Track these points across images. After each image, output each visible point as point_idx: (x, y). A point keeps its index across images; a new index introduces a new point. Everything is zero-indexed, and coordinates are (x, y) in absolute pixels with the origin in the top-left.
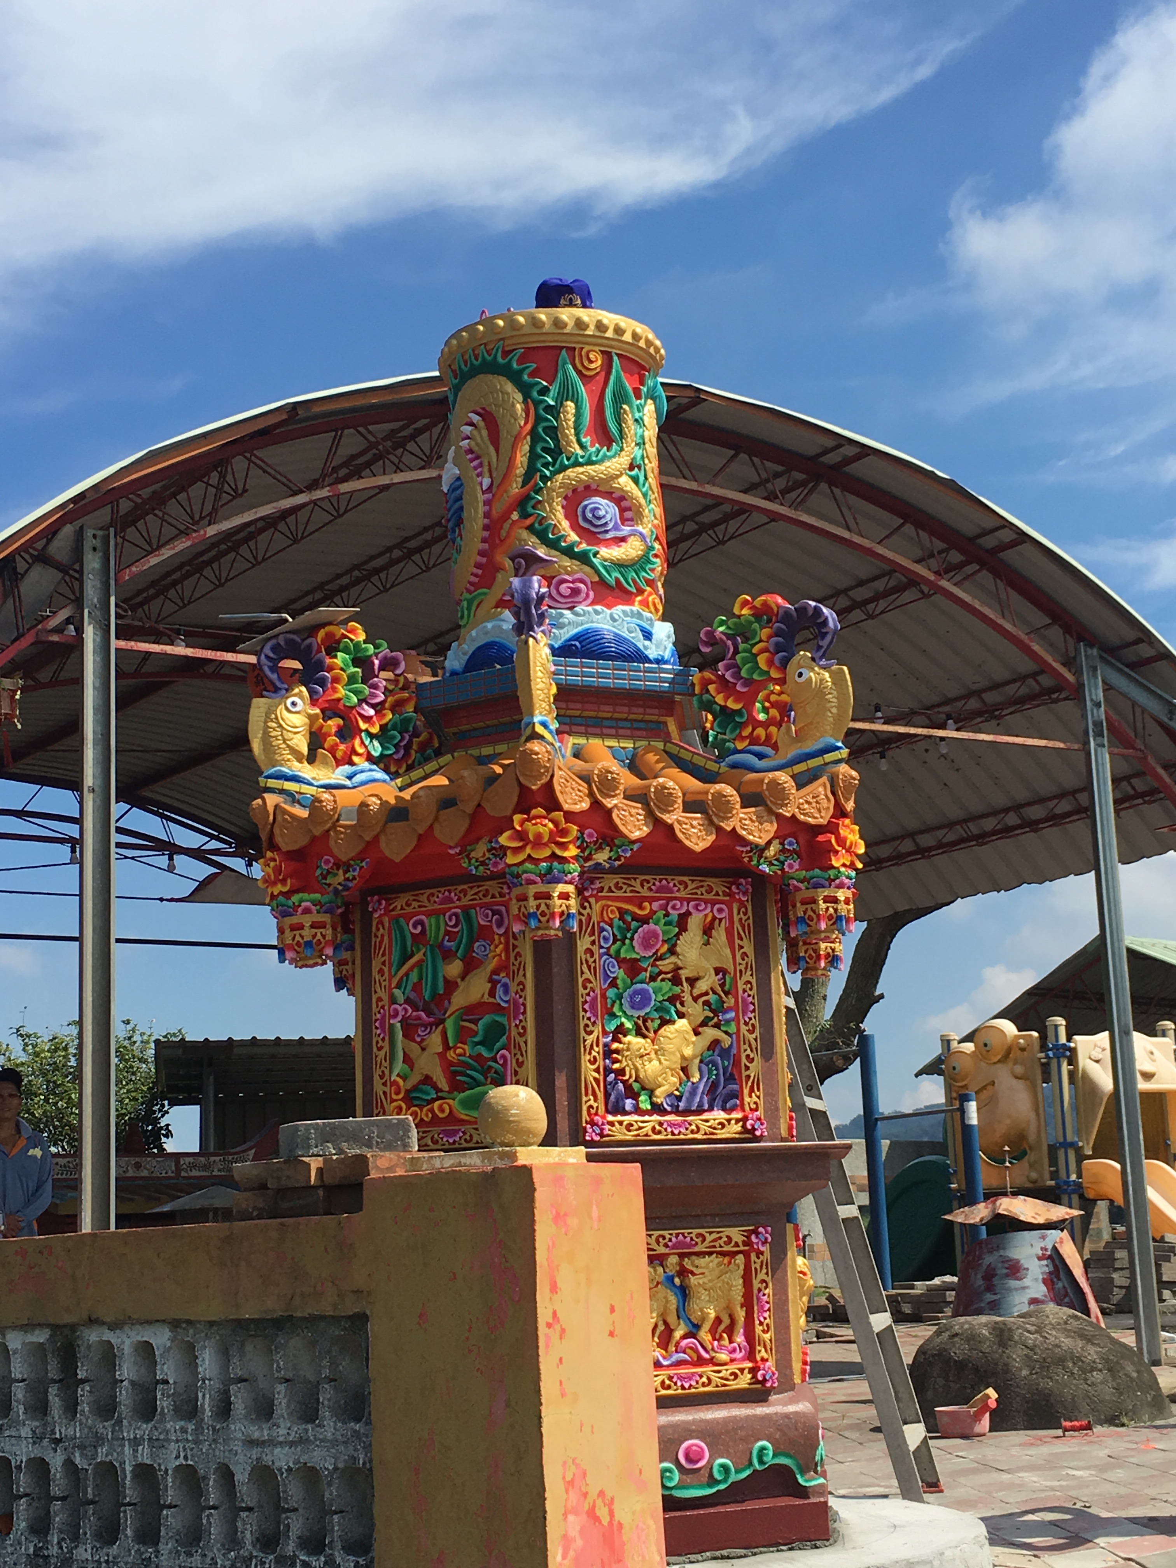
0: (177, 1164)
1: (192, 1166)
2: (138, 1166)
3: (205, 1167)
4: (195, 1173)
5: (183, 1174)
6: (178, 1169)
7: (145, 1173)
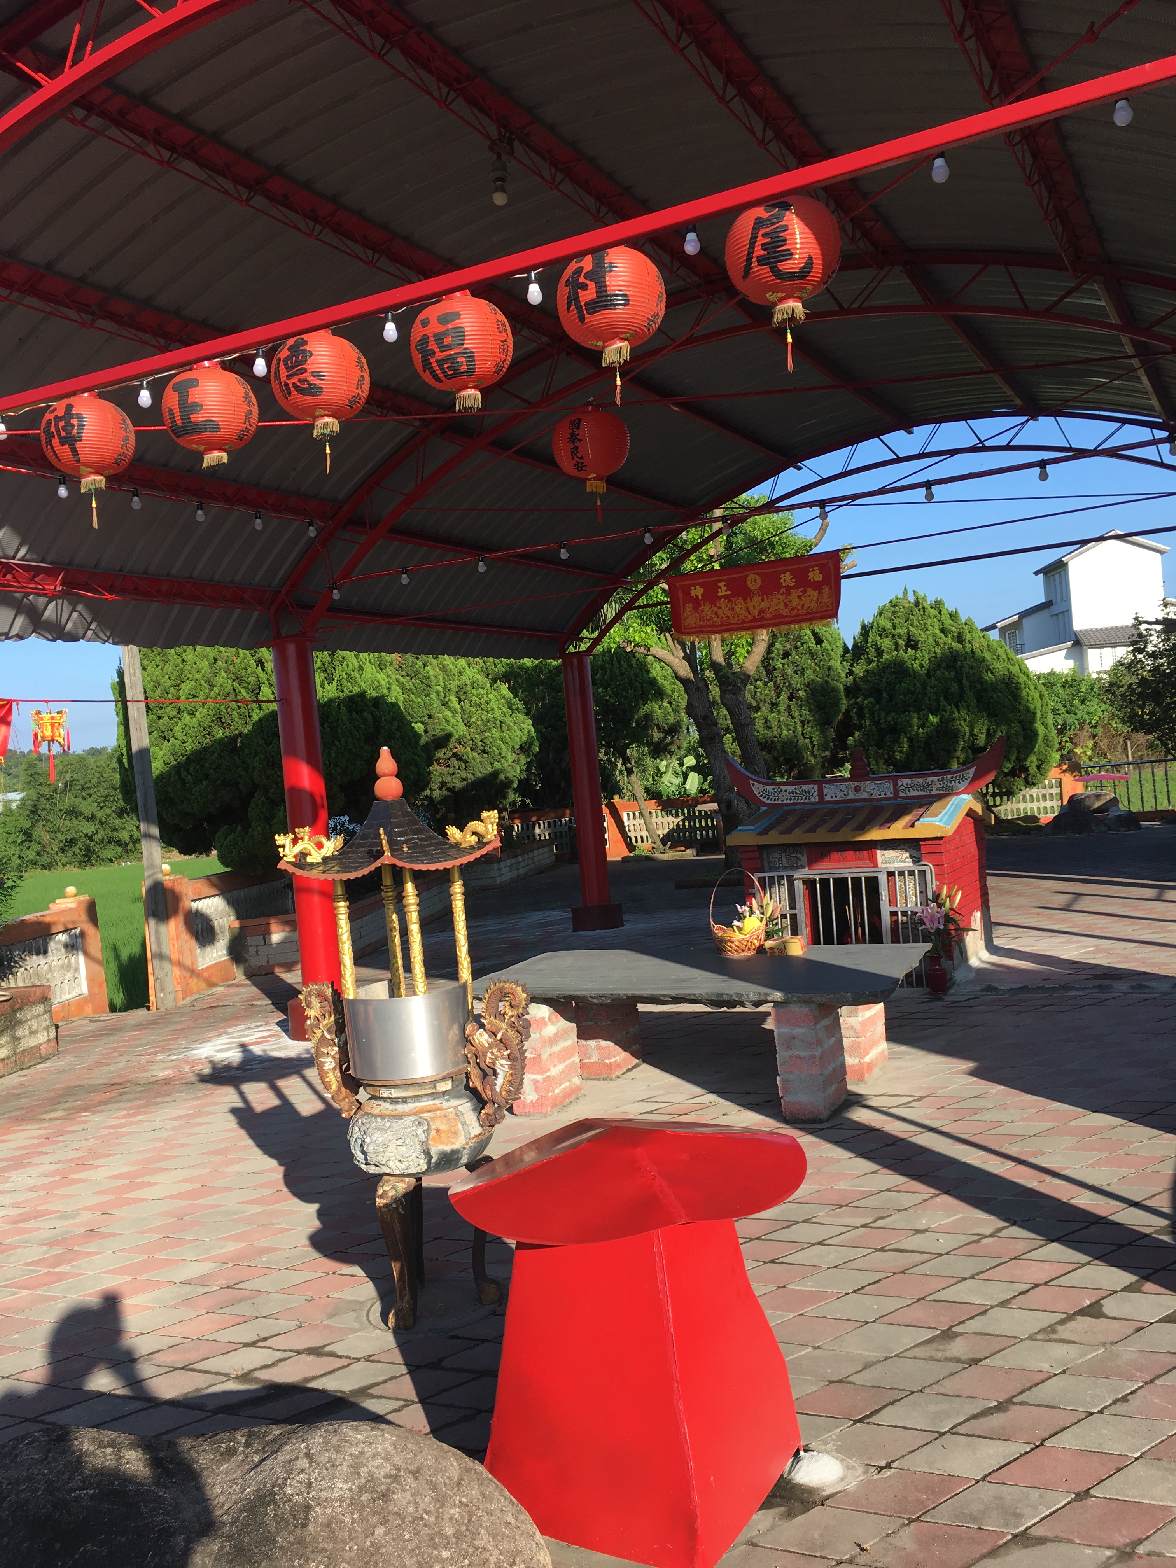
0: (895, 784)
1: (910, 787)
2: (857, 789)
3: (923, 787)
4: (914, 793)
5: (901, 794)
6: (896, 791)
7: (865, 795)
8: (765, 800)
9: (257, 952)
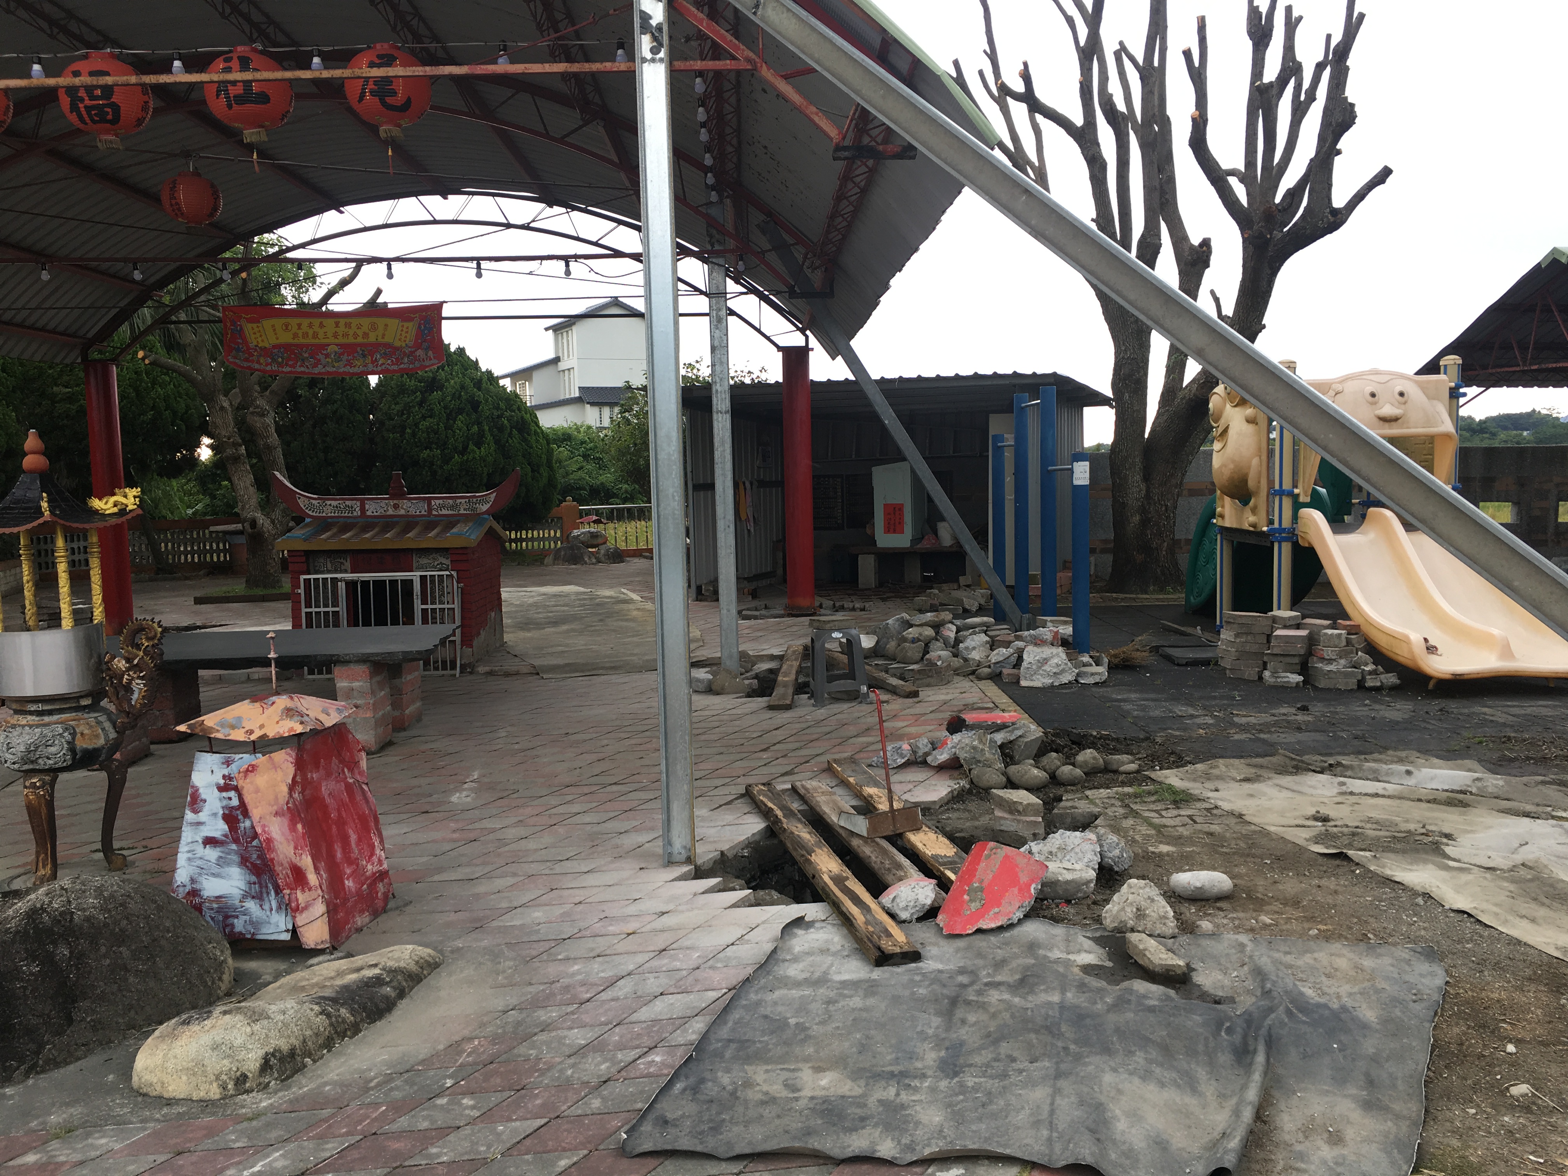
0: (429, 504)
1: (442, 507)
2: (396, 507)
3: (452, 507)
4: (444, 512)
5: (434, 513)
6: (430, 509)
7: (402, 512)
8: (310, 513)
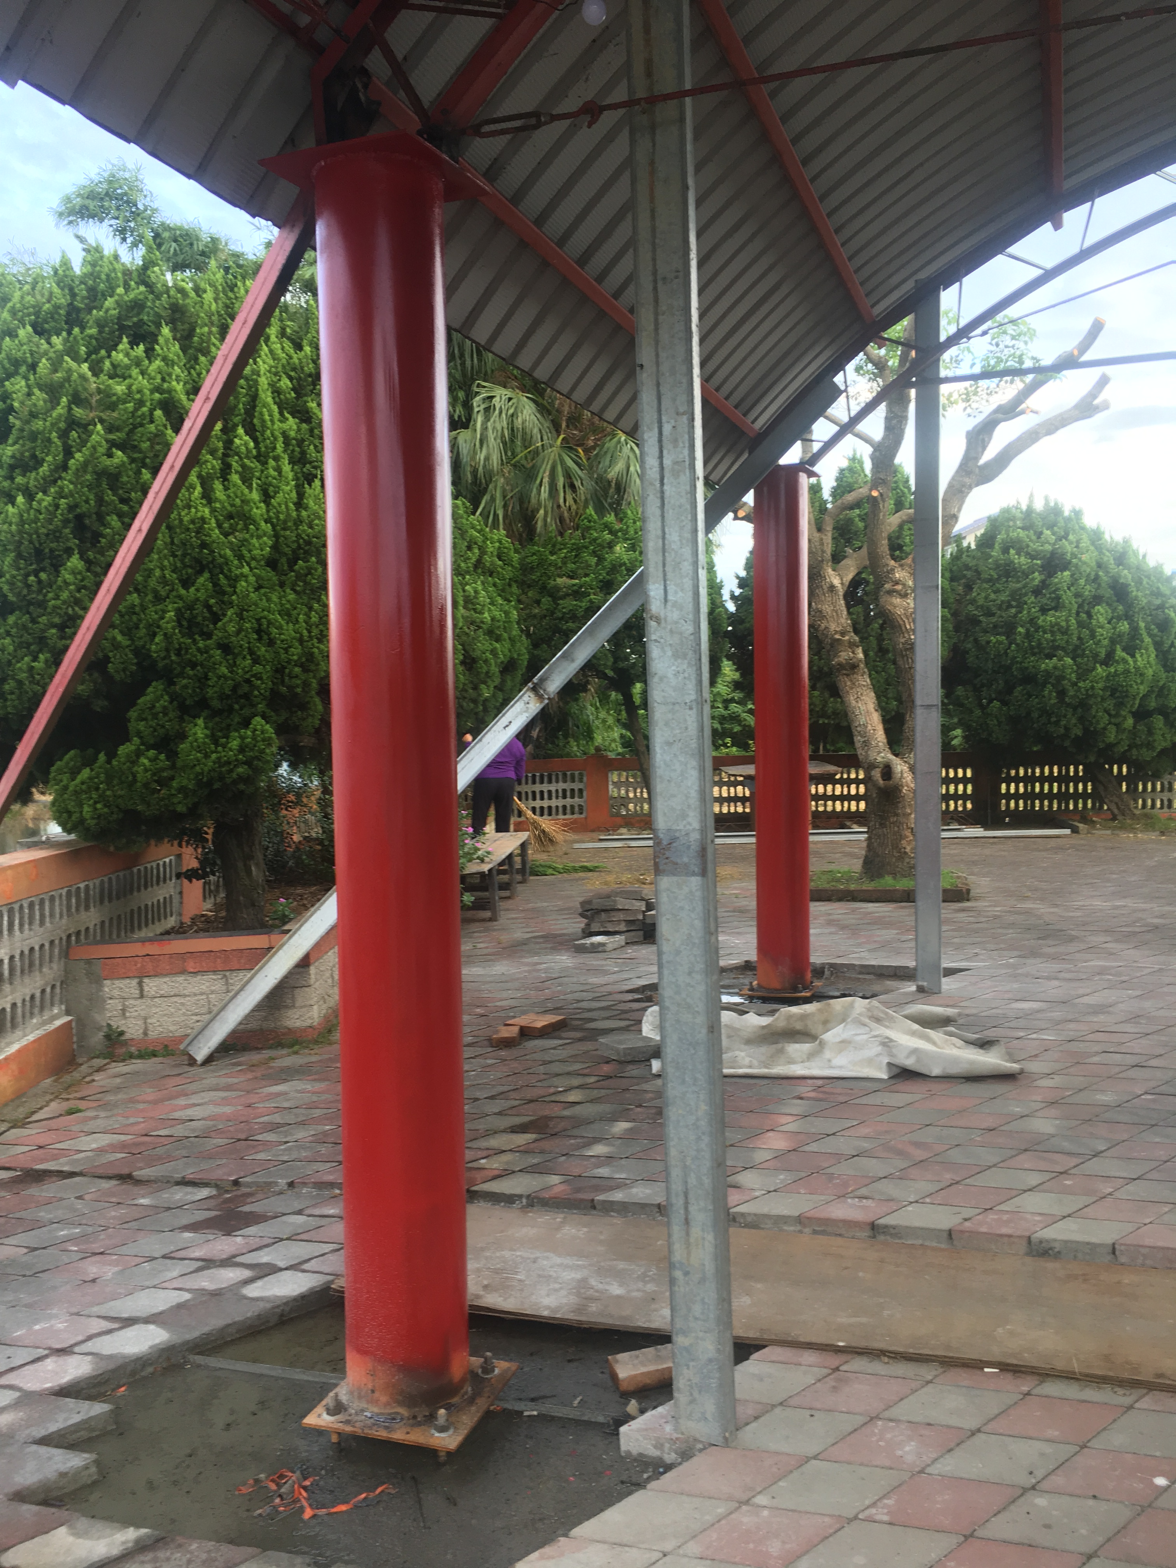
9: (124, 1010)
